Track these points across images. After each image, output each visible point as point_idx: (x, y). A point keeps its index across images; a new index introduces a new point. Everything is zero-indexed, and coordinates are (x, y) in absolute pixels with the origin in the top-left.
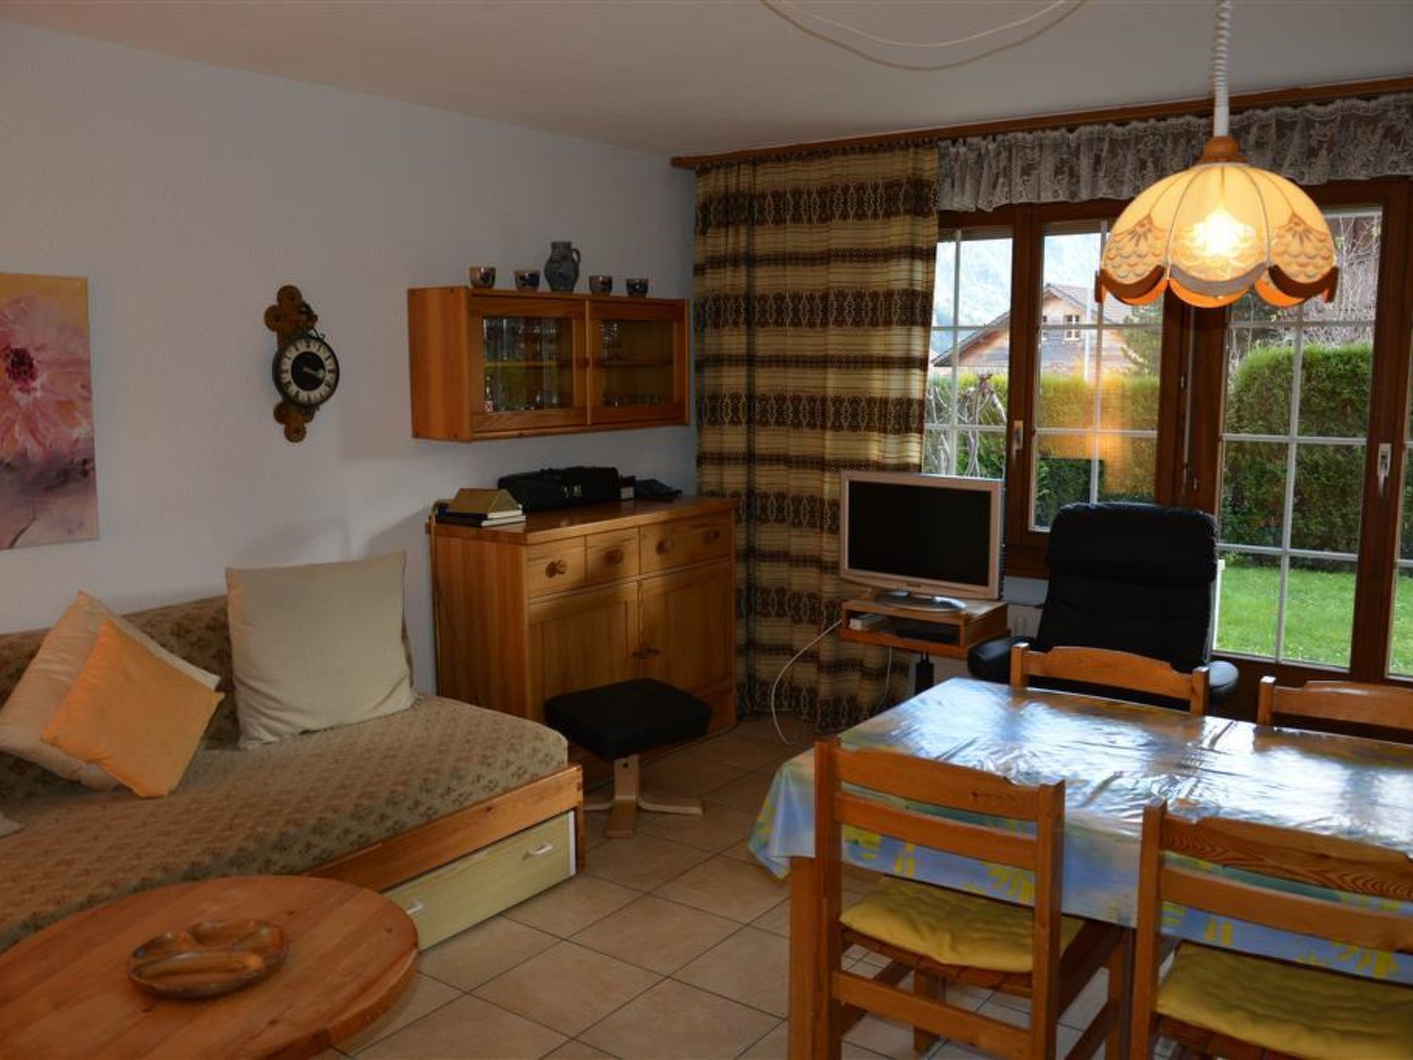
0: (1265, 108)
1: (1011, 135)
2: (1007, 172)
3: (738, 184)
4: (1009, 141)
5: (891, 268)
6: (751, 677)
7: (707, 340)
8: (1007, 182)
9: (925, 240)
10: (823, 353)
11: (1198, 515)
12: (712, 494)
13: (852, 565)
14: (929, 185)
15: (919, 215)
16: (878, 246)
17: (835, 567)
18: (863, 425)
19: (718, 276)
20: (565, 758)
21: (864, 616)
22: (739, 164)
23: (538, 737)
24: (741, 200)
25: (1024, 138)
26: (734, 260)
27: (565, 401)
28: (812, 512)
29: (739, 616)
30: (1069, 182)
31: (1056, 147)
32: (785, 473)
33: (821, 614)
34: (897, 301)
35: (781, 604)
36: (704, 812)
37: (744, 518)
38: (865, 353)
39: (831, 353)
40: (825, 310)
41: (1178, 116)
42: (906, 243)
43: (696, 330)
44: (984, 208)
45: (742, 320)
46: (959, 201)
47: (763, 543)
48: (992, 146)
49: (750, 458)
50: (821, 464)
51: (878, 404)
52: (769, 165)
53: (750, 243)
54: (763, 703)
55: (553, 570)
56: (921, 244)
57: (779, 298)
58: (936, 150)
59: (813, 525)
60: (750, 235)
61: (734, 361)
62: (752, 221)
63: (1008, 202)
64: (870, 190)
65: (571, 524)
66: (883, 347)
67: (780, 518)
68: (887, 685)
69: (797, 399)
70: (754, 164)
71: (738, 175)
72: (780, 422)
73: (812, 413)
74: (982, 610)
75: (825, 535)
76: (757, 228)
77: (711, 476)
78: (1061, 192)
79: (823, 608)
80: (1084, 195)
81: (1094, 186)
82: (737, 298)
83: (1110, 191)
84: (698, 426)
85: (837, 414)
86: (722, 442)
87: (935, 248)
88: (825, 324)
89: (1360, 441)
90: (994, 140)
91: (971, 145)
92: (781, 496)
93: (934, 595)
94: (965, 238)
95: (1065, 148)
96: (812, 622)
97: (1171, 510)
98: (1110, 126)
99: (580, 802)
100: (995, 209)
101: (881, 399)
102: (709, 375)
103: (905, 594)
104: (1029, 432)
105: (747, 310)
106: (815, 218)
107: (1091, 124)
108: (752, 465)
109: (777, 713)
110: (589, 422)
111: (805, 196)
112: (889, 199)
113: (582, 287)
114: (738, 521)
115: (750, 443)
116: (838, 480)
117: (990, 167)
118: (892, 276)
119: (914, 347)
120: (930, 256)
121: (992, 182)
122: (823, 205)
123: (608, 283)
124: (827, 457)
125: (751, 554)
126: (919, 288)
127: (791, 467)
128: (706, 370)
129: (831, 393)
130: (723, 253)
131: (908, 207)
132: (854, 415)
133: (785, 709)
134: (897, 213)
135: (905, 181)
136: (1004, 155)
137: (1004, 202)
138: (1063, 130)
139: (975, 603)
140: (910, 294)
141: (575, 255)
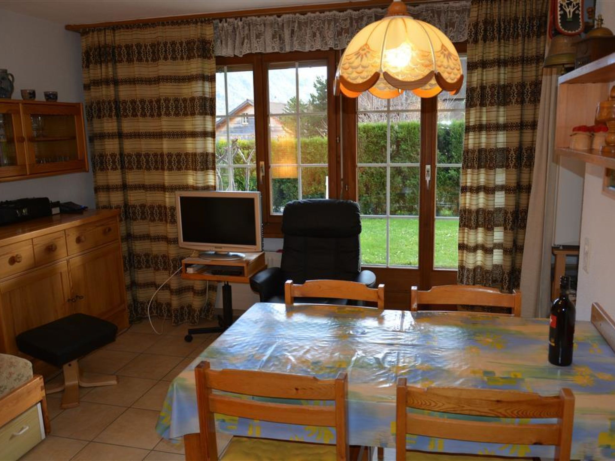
0: (369, 9)
1: (249, 18)
2: (248, 37)
3: (105, 40)
4: (248, 21)
5: (192, 86)
6: (135, 300)
7: (95, 125)
8: (249, 42)
9: (209, 71)
10: (160, 131)
11: (351, 203)
12: (105, 207)
13: (185, 240)
14: (209, 42)
15: (205, 58)
16: (185, 74)
17: (175, 241)
18: (184, 167)
19: (98, 90)
20: (31, 373)
21: (194, 266)
22: (105, 29)
23: (12, 365)
24: (108, 49)
25: (256, 20)
26: (107, 82)
27: (13, 162)
28: (160, 213)
29: (125, 271)
30: (280, 43)
31: (272, 25)
32: (144, 194)
33: (169, 265)
34: (197, 103)
35: (147, 261)
36: (118, 382)
37: (123, 219)
38: (181, 130)
39: (165, 130)
40: (159, 108)
41: (330, 11)
42: (200, 72)
43: (88, 120)
44: (238, 55)
45: (113, 114)
46: (226, 51)
47: (135, 231)
48: (240, 23)
49: (124, 187)
50: (163, 188)
51: (191, 156)
52: (122, 30)
53: (115, 73)
54: (143, 313)
55: (13, 261)
56: (207, 73)
57: (133, 102)
58: (212, 25)
59: (161, 220)
60: (115, 68)
61: (111, 136)
62: (115, 62)
63: (250, 52)
64: (178, 45)
65: (24, 232)
66: (191, 127)
67: (143, 217)
68: (207, 298)
69: (147, 155)
70: (114, 29)
71: (105, 36)
72: (139, 168)
73: (156, 162)
74: (253, 257)
75: (168, 225)
76: (118, 64)
77: (103, 198)
78: (276, 47)
79: (171, 262)
80: (288, 49)
81: (292, 45)
82: (109, 102)
83: (299, 47)
84: (94, 172)
85: (170, 162)
86: (107, 180)
87: (215, 75)
88: (159, 115)
89: (418, 165)
90: (241, 20)
91: (229, 22)
92: (143, 206)
93: (228, 252)
94: (229, 71)
95: (276, 26)
96: (166, 269)
97: (338, 201)
98: (297, 15)
99: (43, 397)
100: (244, 56)
101: (192, 153)
102: (97, 144)
103: (213, 252)
104: (267, 167)
105: (116, 108)
106: (150, 59)
107: (289, 13)
108: (125, 190)
109: (151, 317)
110: (28, 173)
111: (143, 48)
112: (189, 50)
113: (16, 96)
114: (121, 220)
115: (124, 179)
116: (174, 196)
117: (240, 33)
118: (194, 90)
119: (207, 126)
120: (212, 79)
121: (241, 42)
122: (153, 53)
123: (33, 94)
124: (166, 184)
125: (129, 237)
126: (207, 96)
127: (147, 191)
128: (95, 141)
129: (165, 151)
130: (100, 78)
131: (200, 54)
132: (179, 162)
133: (155, 314)
134: (194, 57)
135: (197, 40)
136: (246, 28)
137: (248, 52)
138: (275, 16)
139: (249, 254)
140: (203, 99)
141: (10, 77)
